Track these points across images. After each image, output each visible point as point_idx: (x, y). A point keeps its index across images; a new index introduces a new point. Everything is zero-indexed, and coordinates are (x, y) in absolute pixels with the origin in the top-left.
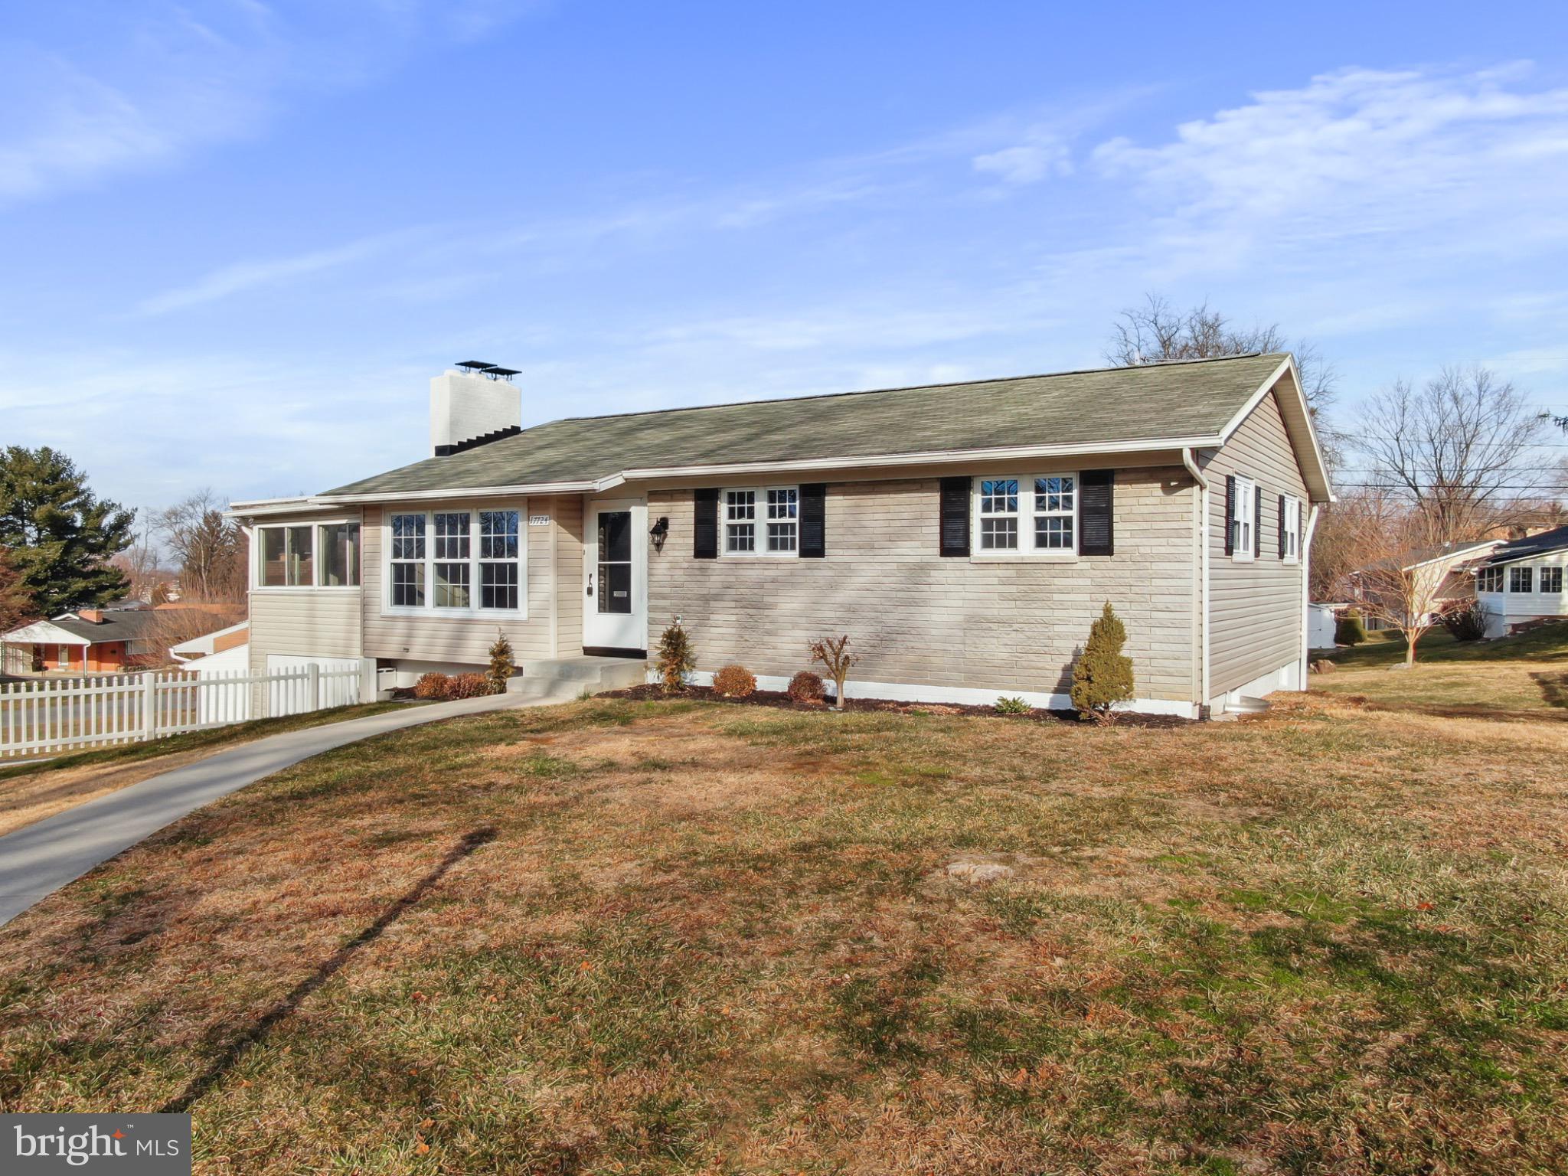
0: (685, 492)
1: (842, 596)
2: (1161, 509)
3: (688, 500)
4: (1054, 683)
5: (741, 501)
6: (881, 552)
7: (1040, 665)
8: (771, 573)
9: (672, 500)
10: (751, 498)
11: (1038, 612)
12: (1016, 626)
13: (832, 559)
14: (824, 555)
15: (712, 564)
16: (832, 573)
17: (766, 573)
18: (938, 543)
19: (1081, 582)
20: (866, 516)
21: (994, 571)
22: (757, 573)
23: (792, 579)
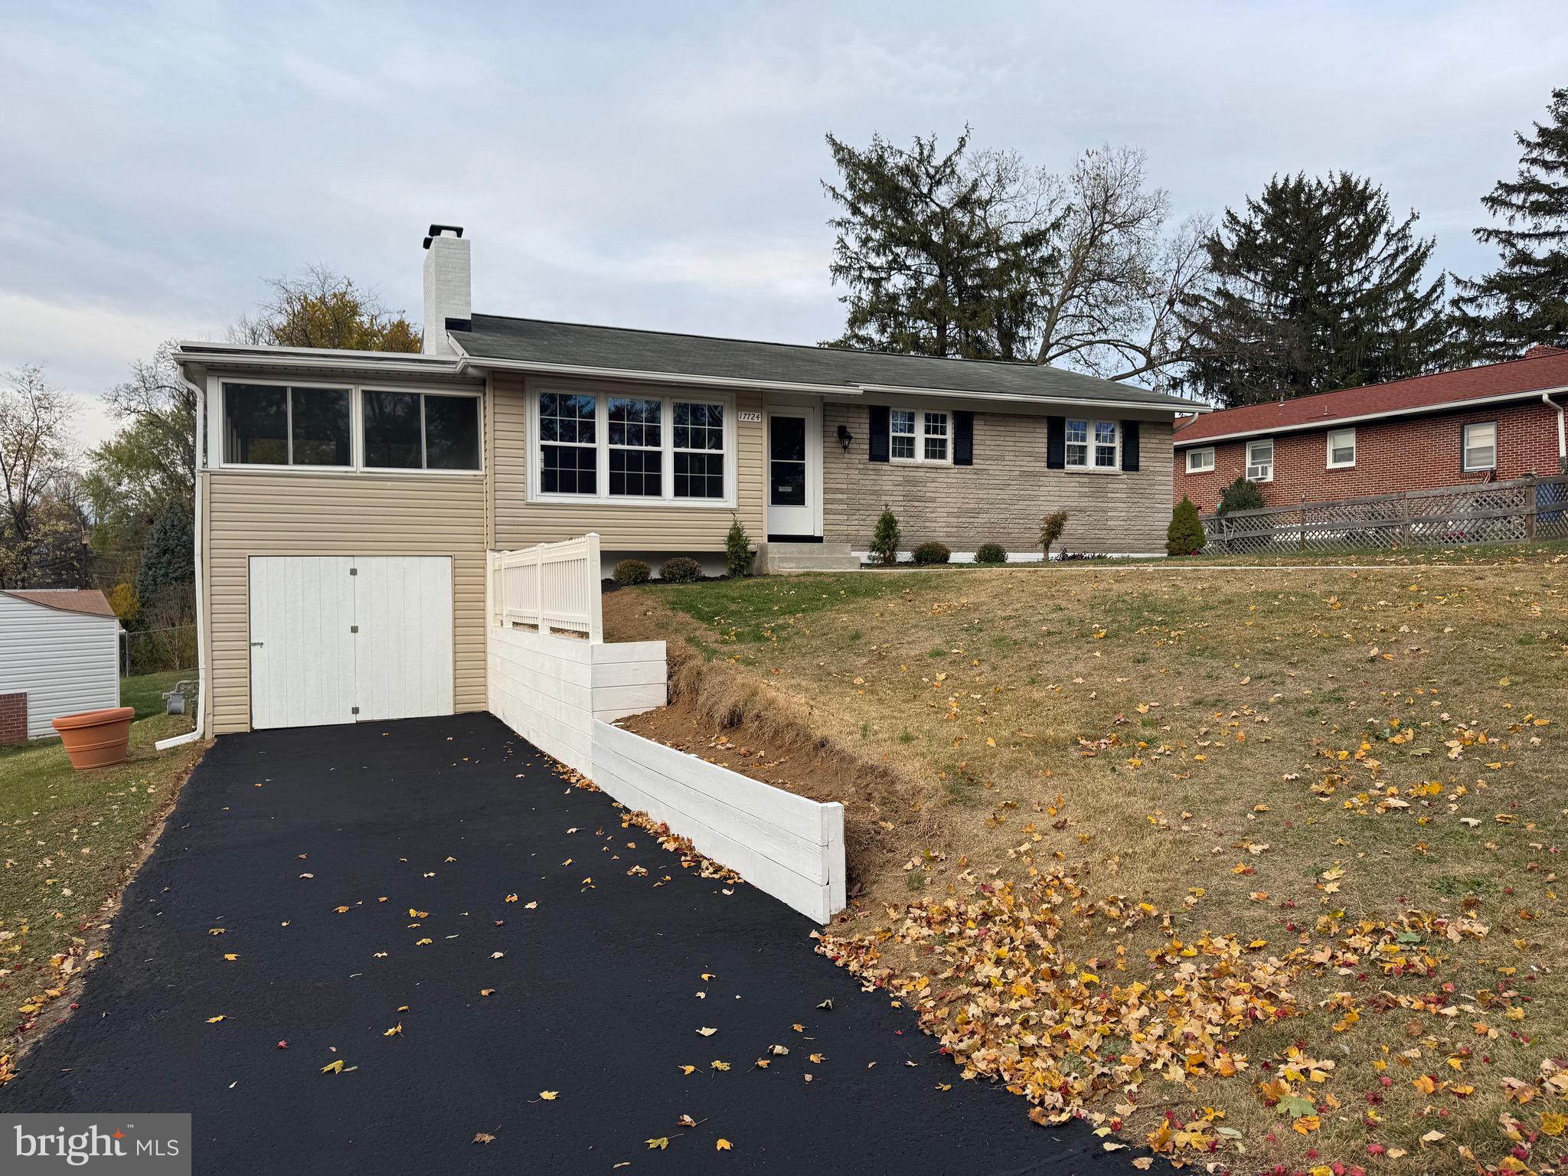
0: (859, 406)
3: (863, 413)
5: (903, 419)
10: (911, 417)
13: (976, 466)
14: (971, 463)
15: (885, 467)
16: (975, 477)
17: (928, 475)
18: (1045, 460)
19: (1123, 486)
20: (999, 438)
21: (1076, 478)
22: (919, 474)
23: (948, 480)
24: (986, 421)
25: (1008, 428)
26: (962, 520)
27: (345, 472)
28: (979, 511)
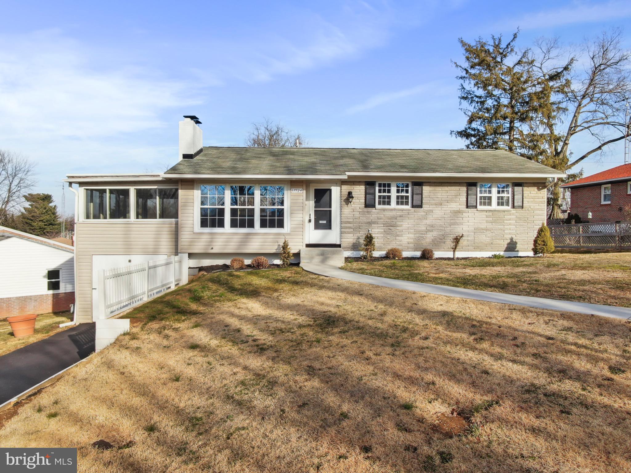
0: (360, 182)
1: (428, 222)
2: (537, 195)
3: (362, 185)
4: (504, 249)
5: (384, 187)
6: (444, 206)
7: (500, 243)
8: (399, 213)
9: (354, 185)
10: (389, 185)
11: (500, 227)
12: (492, 231)
13: (425, 209)
14: (422, 207)
15: (373, 210)
16: (425, 214)
17: (397, 213)
18: (465, 204)
19: (513, 217)
20: (438, 194)
21: (485, 213)
22: (393, 213)
23: (409, 216)
24: (430, 186)
25: (443, 189)
26: (417, 235)
27: (128, 221)
28: (427, 231)
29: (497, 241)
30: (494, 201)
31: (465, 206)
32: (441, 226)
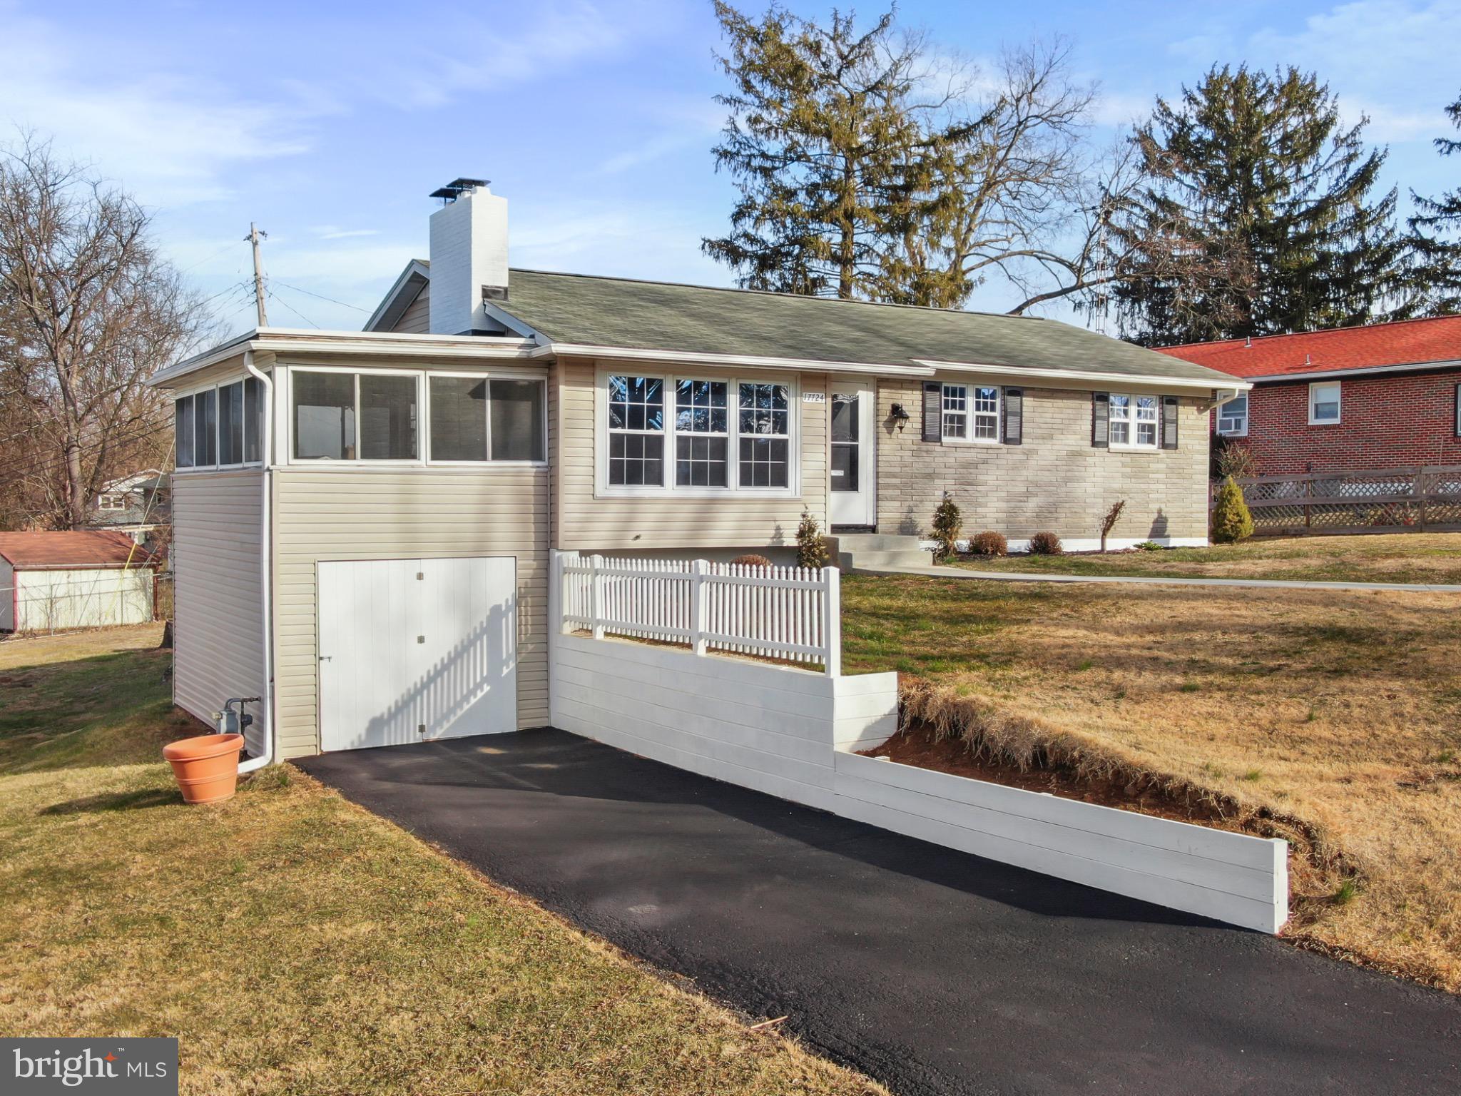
1: (1027, 474)
2: (1196, 422)
3: (917, 390)
4: (1148, 534)
5: (954, 395)
6: (1057, 442)
7: (1142, 520)
9: (902, 388)
10: (962, 393)
11: (1142, 486)
12: (1131, 495)
13: (1025, 446)
14: (1020, 443)
15: (937, 447)
16: (1024, 457)
17: (979, 456)
18: (1090, 438)
19: (1163, 466)
20: (1047, 415)
21: (1119, 458)
22: (971, 456)
23: (998, 461)
24: (1034, 396)
25: (1055, 405)
26: (1013, 504)
27: (413, 467)
28: (1028, 495)
29: (1139, 515)
30: (1133, 433)
31: (1089, 443)
32: (1050, 484)
